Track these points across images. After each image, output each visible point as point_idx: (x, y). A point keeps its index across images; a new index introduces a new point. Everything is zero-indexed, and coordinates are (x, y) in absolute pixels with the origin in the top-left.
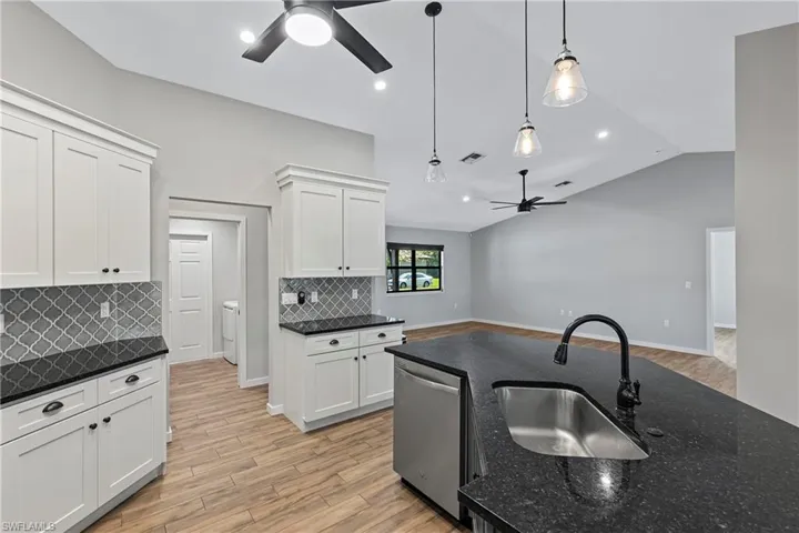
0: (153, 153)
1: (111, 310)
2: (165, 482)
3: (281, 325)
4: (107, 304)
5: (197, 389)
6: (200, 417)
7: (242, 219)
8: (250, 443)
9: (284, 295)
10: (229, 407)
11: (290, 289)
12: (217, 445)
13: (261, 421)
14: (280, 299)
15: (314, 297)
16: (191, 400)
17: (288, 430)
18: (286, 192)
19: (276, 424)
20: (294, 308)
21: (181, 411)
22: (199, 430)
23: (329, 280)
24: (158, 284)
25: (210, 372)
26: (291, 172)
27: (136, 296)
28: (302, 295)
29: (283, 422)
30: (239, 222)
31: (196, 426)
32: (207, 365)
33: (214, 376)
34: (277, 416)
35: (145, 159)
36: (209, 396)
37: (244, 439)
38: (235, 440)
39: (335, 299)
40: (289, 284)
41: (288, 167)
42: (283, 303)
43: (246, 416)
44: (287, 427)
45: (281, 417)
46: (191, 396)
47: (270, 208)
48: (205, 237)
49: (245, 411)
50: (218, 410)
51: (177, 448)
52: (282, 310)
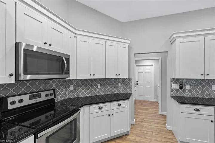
0: (129, 42)
1: (121, 85)
2: (128, 137)
3: (171, 96)
4: (120, 83)
5: (147, 110)
6: (144, 119)
7: (160, 58)
8: (156, 137)
9: (173, 85)
10: (154, 119)
11: (176, 83)
12: (145, 132)
13: (163, 130)
14: (171, 86)
15: (188, 87)
16: (144, 113)
17: (172, 139)
18: (173, 45)
19: (169, 134)
20: (177, 90)
21: (140, 115)
22: (142, 124)
23: (197, 80)
24: (132, 79)
25: (152, 105)
26: (175, 36)
27: (126, 81)
28: (181, 86)
29: (171, 134)
30: (159, 59)
31: (142, 122)
32: (152, 103)
33: (152, 107)
34: (169, 130)
35: (127, 44)
36: (149, 113)
37: (154, 134)
38: (152, 133)
39: (200, 89)
40: (176, 81)
41: (174, 34)
42: (172, 88)
43: (158, 125)
44: (172, 137)
45: (171, 132)
46: (144, 111)
47: (167, 52)
48: (152, 65)
49: (158, 123)
50: (150, 119)
51: (135, 127)
52: (172, 90)
